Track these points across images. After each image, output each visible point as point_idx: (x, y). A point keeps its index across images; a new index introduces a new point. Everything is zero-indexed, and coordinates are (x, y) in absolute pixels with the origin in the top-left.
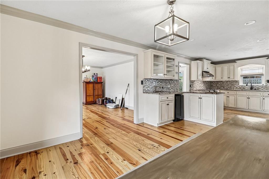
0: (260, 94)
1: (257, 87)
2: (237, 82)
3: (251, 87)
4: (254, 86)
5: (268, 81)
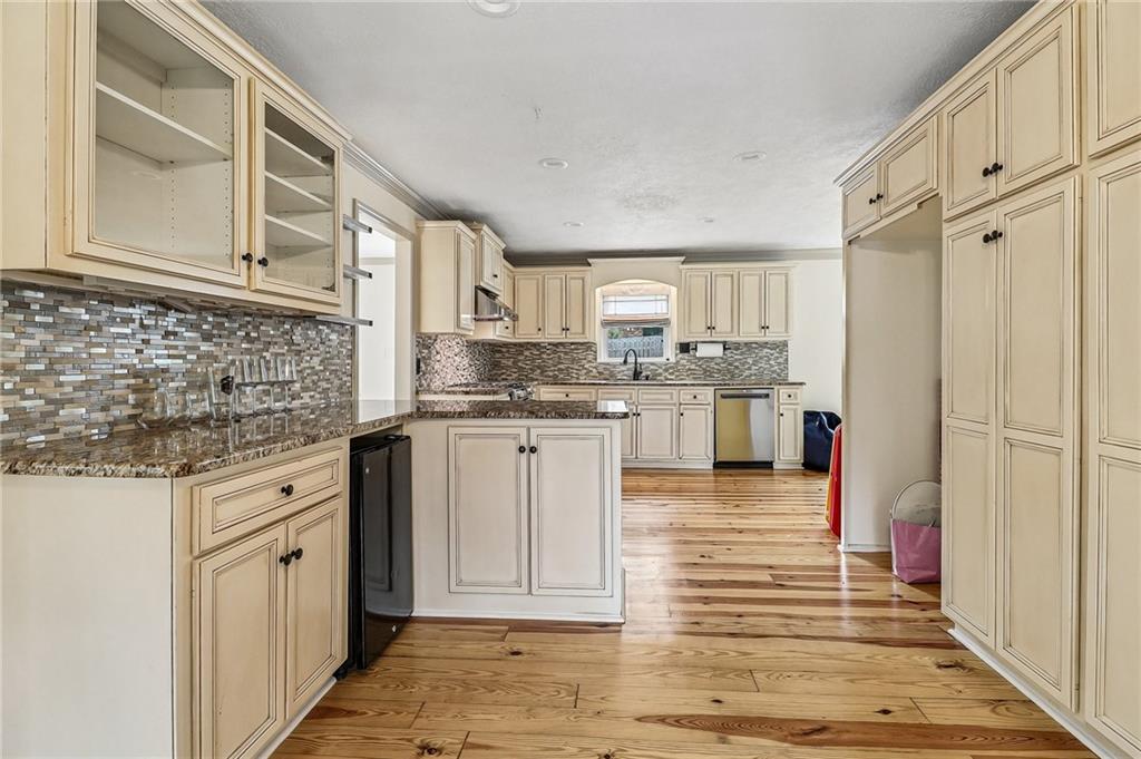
0: (668, 397)
1: (652, 367)
2: (589, 347)
4: (643, 364)
5: (685, 348)
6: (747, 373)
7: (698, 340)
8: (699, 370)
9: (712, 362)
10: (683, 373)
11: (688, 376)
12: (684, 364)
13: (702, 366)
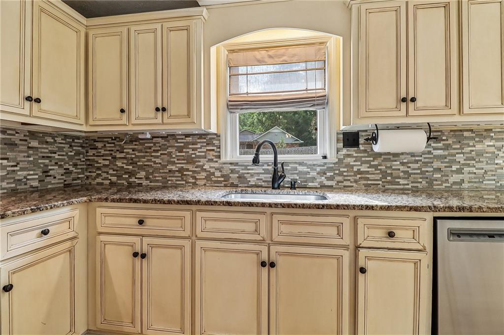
1: (300, 168)
2: (210, 140)
3: (275, 171)
4: (288, 163)
5: (351, 140)
6: (456, 178)
7: (380, 122)
8: (374, 174)
9: (396, 161)
10: (349, 178)
11: (356, 181)
12: (351, 164)
13: (379, 167)
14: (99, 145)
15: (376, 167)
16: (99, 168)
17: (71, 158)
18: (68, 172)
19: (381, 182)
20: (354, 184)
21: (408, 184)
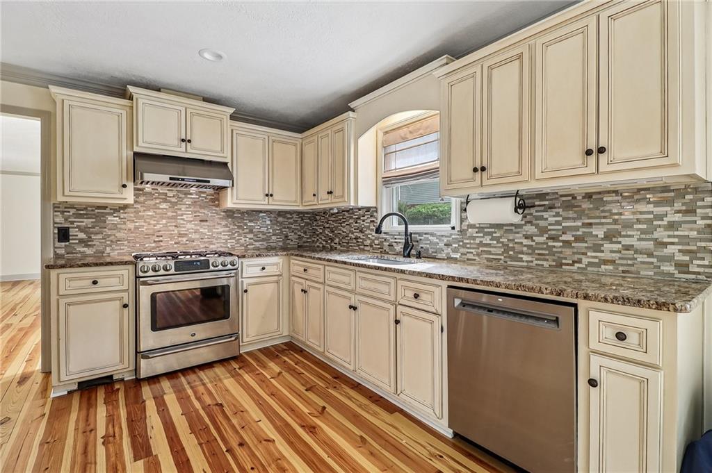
1: (432, 239)
3: (407, 240)
8: (495, 247)
9: (518, 233)
10: (471, 250)
11: (478, 255)
12: (474, 235)
13: (501, 240)
14: (318, 218)
15: (497, 239)
16: (318, 235)
17: (301, 227)
18: (300, 237)
19: (502, 257)
20: (477, 258)
21: (532, 262)
